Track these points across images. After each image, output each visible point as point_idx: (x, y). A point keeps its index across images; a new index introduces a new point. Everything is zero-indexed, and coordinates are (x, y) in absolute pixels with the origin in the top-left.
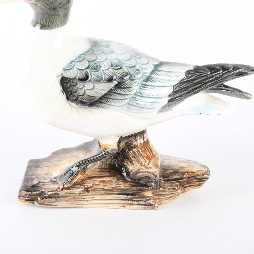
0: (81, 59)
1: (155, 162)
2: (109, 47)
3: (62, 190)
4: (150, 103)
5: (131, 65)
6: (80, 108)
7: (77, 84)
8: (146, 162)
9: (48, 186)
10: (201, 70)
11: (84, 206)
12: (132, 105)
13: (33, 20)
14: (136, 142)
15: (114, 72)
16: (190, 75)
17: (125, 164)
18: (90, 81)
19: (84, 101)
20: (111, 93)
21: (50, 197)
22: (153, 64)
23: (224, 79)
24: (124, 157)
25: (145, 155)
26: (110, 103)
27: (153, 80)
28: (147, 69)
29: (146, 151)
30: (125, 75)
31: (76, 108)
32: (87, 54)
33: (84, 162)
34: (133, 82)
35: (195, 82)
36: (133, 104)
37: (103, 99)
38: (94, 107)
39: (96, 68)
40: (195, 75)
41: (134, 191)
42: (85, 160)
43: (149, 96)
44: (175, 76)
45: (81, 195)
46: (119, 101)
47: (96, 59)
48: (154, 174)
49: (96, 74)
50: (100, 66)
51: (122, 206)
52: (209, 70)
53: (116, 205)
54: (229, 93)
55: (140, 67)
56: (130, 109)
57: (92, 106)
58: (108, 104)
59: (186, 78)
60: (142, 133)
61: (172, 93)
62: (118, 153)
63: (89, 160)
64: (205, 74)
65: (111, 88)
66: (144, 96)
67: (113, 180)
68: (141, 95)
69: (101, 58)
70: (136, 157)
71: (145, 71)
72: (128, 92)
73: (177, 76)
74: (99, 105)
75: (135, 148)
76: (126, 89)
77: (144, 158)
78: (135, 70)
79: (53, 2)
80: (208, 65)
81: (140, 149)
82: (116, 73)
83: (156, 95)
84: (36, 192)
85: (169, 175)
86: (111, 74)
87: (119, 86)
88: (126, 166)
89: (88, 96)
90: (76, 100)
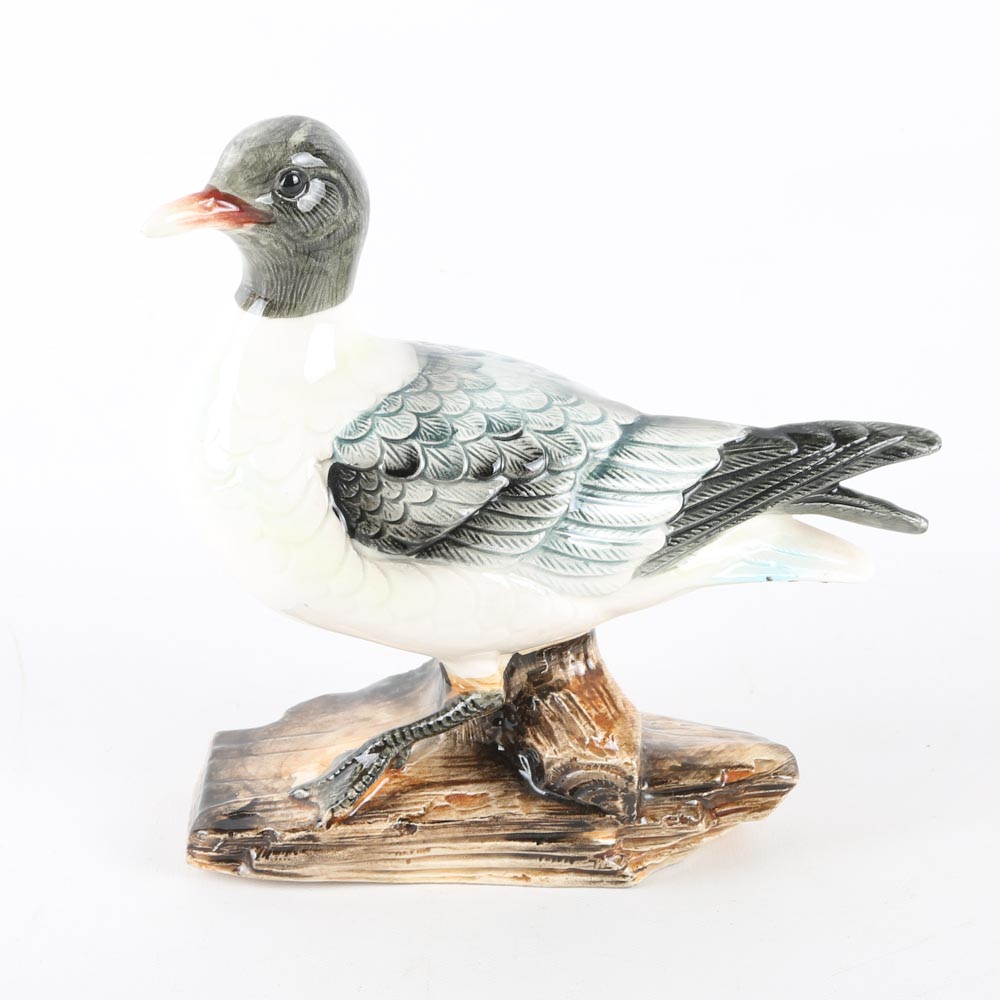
0: (393, 409)
1: (626, 734)
2: (478, 370)
3: (328, 826)
4: (611, 547)
5: (551, 425)
6: (392, 564)
7: (380, 485)
8: (595, 735)
9: (282, 815)
10: (769, 442)
11: (397, 876)
12: (555, 552)
14: (561, 670)
15: (498, 447)
16: (734, 457)
17: (530, 740)
18: (422, 476)
19: (403, 539)
20: (489, 515)
21: (288, 850)
22: (617, 423)
23: (843, 470)
24: (526, 719)
25: (594, 712)
26: (484, 546)
27: (619, 471)
28: (601, 440)
29: (595, 698)
30: (533, 456)
31: (378, 562)
32: (411, 394)
33: (397, 735)
34: (558, 479)
35: (751, 478)
36: (559, 550)
37: (464, 534)
38: (436, 559)
39: (442, 436)
40: (750, 456)
41: (557, 829)
42: (401, 729)
43: (606, 524)
44: (688, 462)
45: (389, 840)
46: (515, 538)
47: (439, 409)
48: (623, 774)
49: (443, 455)
50: (453, 428)
51: (520, 875)
52: (795, 441)
53: (501, 873)
54: (857, 513)
55: (577, 430)
56: (550, 566)
57: (430, 555)
58: (478, 550)
59: (723, 465)
60: (580, 644)
61: (678, 515)
62: (505, 708)
63: (413, 728)
64: (780, 455)
65: (488, 498)
66: (591, 522)
67: (491, 795)
68: (583, 520)
69: (454, 405)
70: (563, 718)
71: (595, 445)
72: (542, 509)
73: (693, 459)
74: (452, 551)
75: (560, 689)
76: (535, 503)
77: (589, 723)
78: (564, 443)
79: (307, 231)
80: (791, 427)
81: (574, 693)
82: (504, 452)
83: (628, 521)
84: (245, 835)
85: (668, 776)
86: (487, 455)
87: (514, 491)
88: (532, 746)
89: (417, 523)
90: (378, 536)
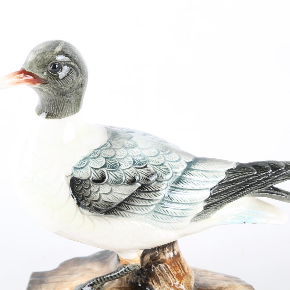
0: (96, 156)
1: (188, 282)
2: (131, 139)
4: (180, 211)
5: (158, 162)
6: (94, 217)
7: (90, 186)
8: (175, 282)
10: (245, 169)
12: (159, 213)
13: (37, 107)
14: (163, 255)
15: (137, 171)
16: (231, 175)
17: (150, 283)
18: (107, 183)
19: (99, 207)
20: (133, 198)
22: (185, 161)
23: (274, 181)
24: (149, 274)
25: (175, 273)
26: (131, 210)
27: (185, 181)
28: (178, 168)
29: (176, 267)
30: (151, 175)
31: (89, 216)
32: (104, 149)
33: (98, 280)
34: (161, 184)
35: (238, 184)
36: (161, 212)
37: (123, 206)
38: (112, 215)
39: (115, 167)
40: (237, 175)
42: (100, 277)
43: (180, 202)
44: (213, 177)
46: (143, 207)
47: (115, 155)
49: (115, 175)
50: (119, 164)
52: (256, 169)
55: (169, 165)
56: (157, 218)
57: (109, 214)
58: (128, 212)
59: (227, 178)
60: (171, 245)
61: (209, 198)
62: (141, 269)
63: (105, 277)
64: (250, 175)
65: (132, 192)
66: (174, 201)
68: (170, 200)
69: (121, 154)
70: (163, 275)
71: (176, 171)
72: (154, 196)
73: (215, 176)
74: (118, 212)
75: (162, 263)
76: (151, 194)
77: (173, 277)
78: (163, 170)
79: (62, 86)
80: (254, 163)
81: (168, 265)
82: (139, 173)
83: (188, 200)
86: (133, 175)
87: (143, 189)
88: (151, 286)
89: (104, 201)
90: (89, 206)
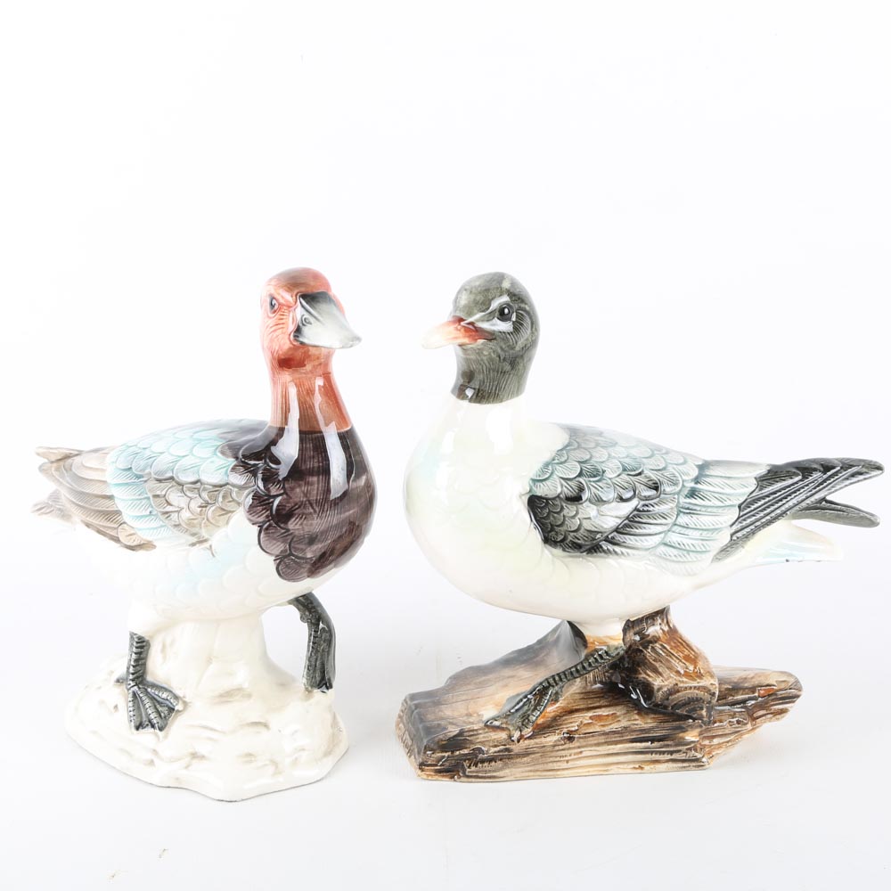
0: (563, 459)
3: (518, 741)
4: (702, 542)
5: (658, 465)
6: (571, 559)
7: (562, 508)
8: (687, 668)
9: (484, 737)
10: (783, 472)
11: (559, 773)
12: (670, 546)
15: (631, 480)
16: (765, 482)
17: (642, 676)
18: (588, 500)
19: (579, 542)
20: (630, 524)
21: (491, 760)
24: (636, 663)
25: (681, 655)
26: (628, 544)
27: (702, 493)
28: (688, 474)
29: (679, 646)
30: (652, 485)
31: (562, 559)
32: (570, 450)
33: (557, 678)
34: (669, 499)
36: (672, 544)
37: (616, 537)
38: (599, 554)
39: (597, 474)
40: (774, 481)
41: (664, 732)
42: (558, 674)
43: (698, 527)
44: (739, 486)
45: (557, 748)
46: (647, 538)
47: (591, 458)
48: (708, 691)
49: (600, 486)
50: (602, 469)
51: (637, 766)
52: (799, 470)
53: (625, 766)
54: (839, 515)
55: (674, 468)
56: (667, 555)
57: (596, 552)
58: (626, 547)
59: (759, 488)
61: (736, 520)
64: (792, 480)
65: (629, 513)
66: (689, 526)
67: (618, 713)
68: (684, 525)
69: (599, 455)
70: (662, 659)
71: (686, 478)
72: (662, 519)
73: (742, 484)
74: (609, 548)
75: (656, 642)
76: (657, 515)
77: (680, 661)
78: (668, 476)
81: (665, 644)
82: (635, 483)
83: (711, 525)
84: (462, 752)
85: (725, 695)
86: (626, 485)
89: (588, 531)
90: (562, 541)
